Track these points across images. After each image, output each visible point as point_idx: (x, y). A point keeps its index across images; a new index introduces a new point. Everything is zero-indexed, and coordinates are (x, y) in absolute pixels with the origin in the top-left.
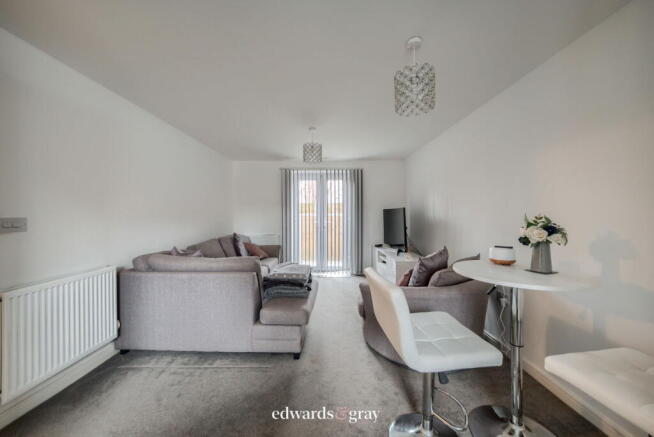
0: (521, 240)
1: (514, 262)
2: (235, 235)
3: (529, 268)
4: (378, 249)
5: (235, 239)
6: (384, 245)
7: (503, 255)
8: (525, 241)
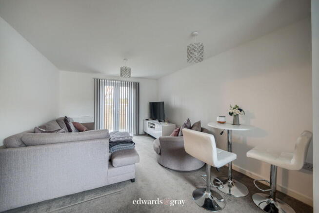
0: (230, 113)
1: (225, 122)
2: (66, 117)
3: (232, 123)
4: (147, 121)
5: (66, 120)
6: (150, 119)
7: (222, 120)
8: (231, 114)
